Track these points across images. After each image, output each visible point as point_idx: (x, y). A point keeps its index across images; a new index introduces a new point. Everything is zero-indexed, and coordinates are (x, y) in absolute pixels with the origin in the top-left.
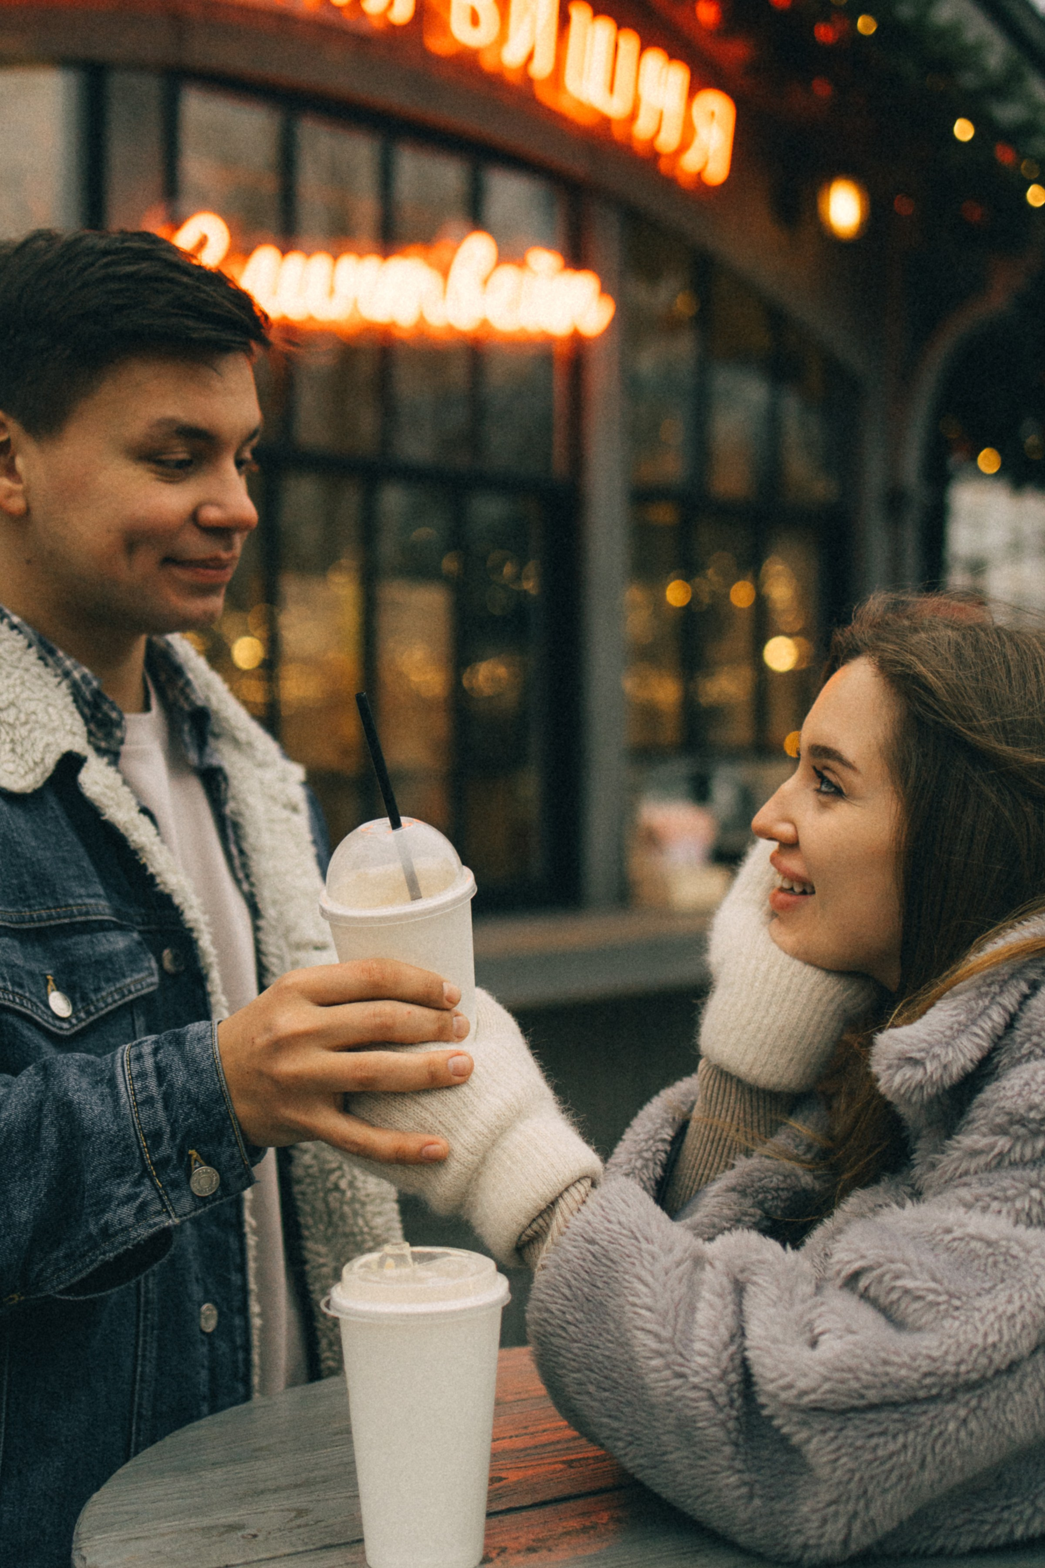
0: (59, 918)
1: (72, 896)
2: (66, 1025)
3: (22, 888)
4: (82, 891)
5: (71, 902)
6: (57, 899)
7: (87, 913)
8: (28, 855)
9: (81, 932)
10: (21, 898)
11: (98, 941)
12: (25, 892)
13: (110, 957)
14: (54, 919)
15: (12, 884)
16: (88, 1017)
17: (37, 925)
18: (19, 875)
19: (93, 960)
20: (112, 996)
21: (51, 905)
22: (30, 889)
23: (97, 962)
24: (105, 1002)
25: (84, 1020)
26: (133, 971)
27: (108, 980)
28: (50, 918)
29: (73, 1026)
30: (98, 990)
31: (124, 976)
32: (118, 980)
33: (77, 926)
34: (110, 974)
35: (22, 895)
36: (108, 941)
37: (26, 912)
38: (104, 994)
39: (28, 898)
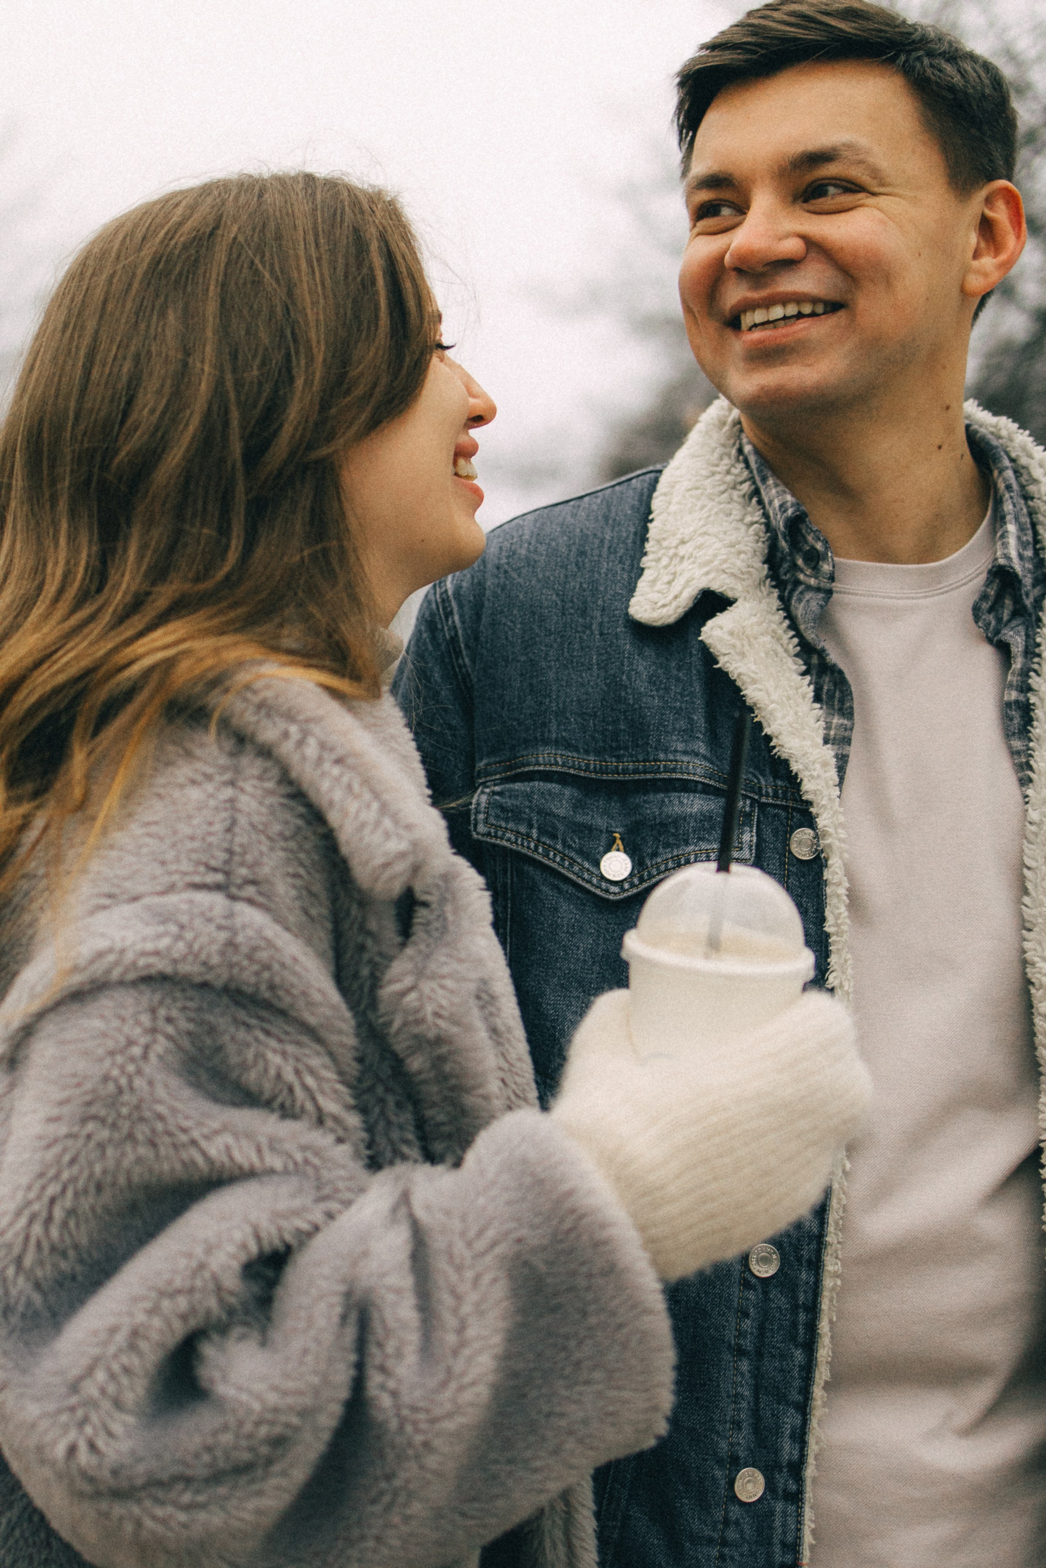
0: (645, 772)
1: (666, 751)
2: (616, 889)
3: (616, 735)
4: (680, 746)
5: (662, 756)
6: (648, 753)
7: (674, 770)
8: (631, 702)
9: (657, 790)
10: (611, 747)
11: (670, 801)
12: (617, 741)
13: (678, 820)
14: (639, 773)
15: (607, 730)
16: (641, 883)
17: (621, 777)
18: (616, 722)
19: (658, 821)
20: (666, 864)
21: (641, 758)
22: (624, 738)
23: (661, 824)
24: (658, 869)
25: (637, 886)
26: (700, 839)
27: (667, 845)
28: (636, 771)
29: (623, 890)
30: (655, 854)
31: (687, 843)
32: (678, 846)
33: (659, 783)
34: (671, 840)
35: (614, 744)
36: (681, 802)
37: (612, 763)
38: (659, 860)
39: (618, 748)
